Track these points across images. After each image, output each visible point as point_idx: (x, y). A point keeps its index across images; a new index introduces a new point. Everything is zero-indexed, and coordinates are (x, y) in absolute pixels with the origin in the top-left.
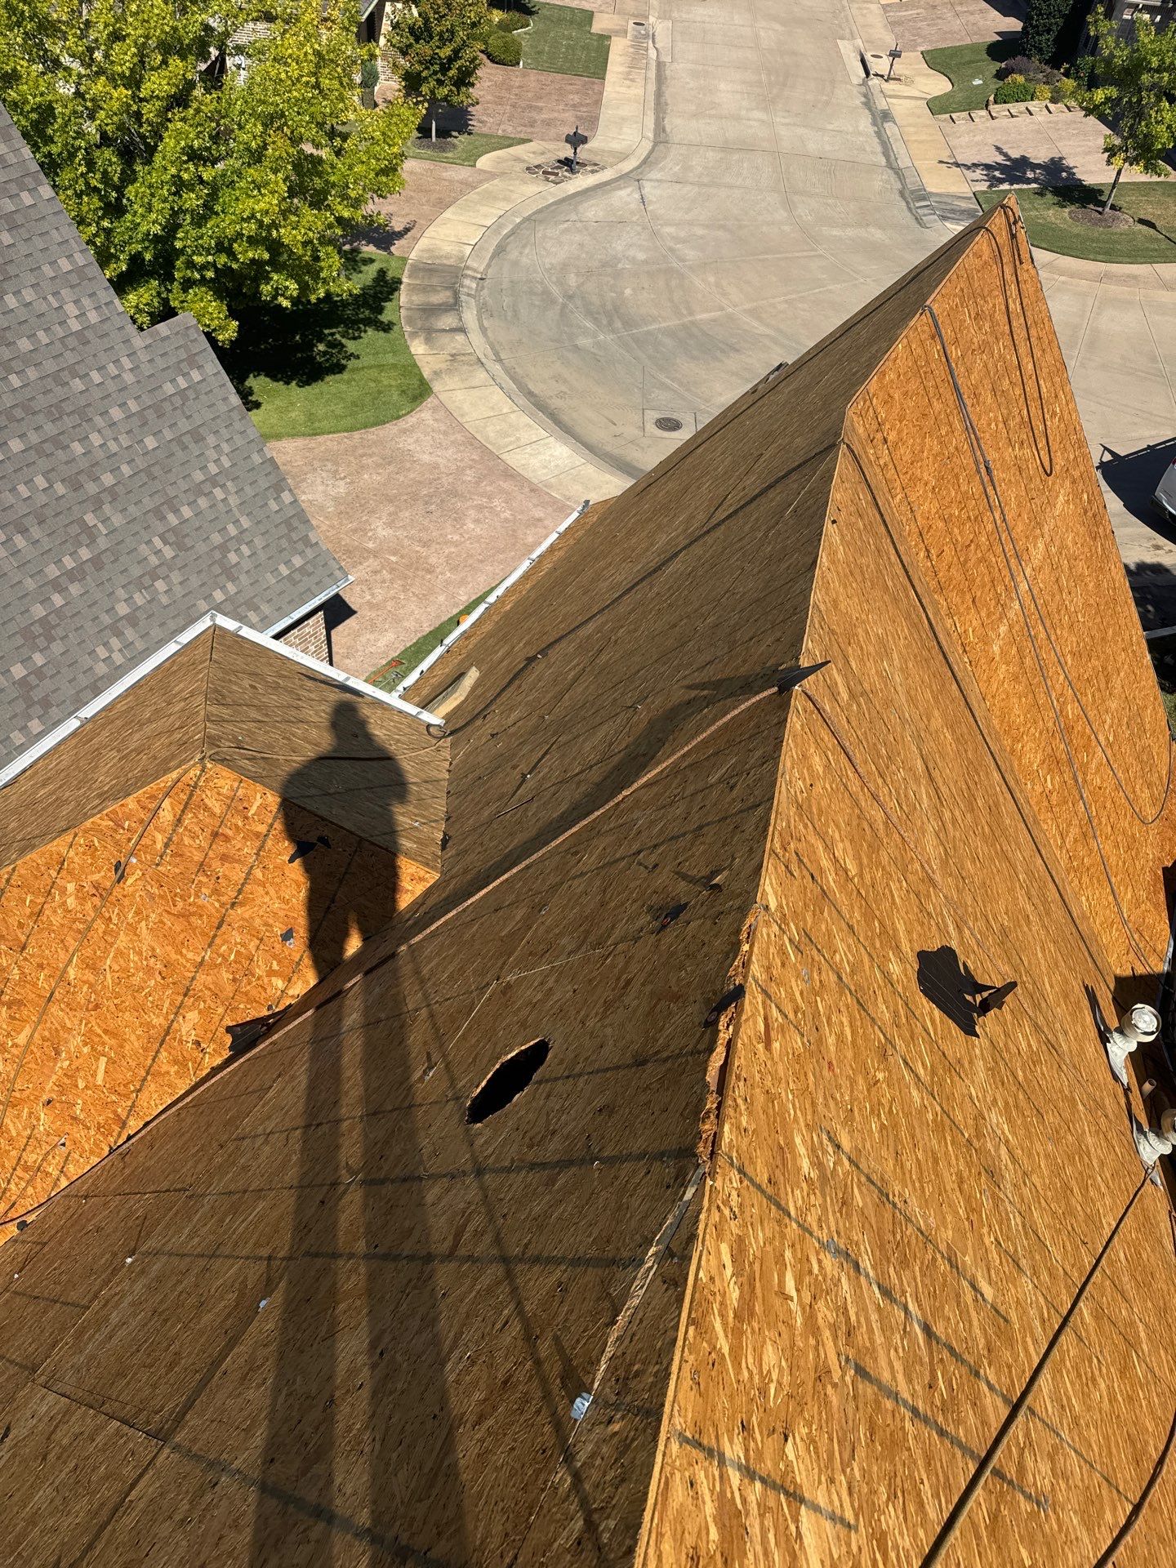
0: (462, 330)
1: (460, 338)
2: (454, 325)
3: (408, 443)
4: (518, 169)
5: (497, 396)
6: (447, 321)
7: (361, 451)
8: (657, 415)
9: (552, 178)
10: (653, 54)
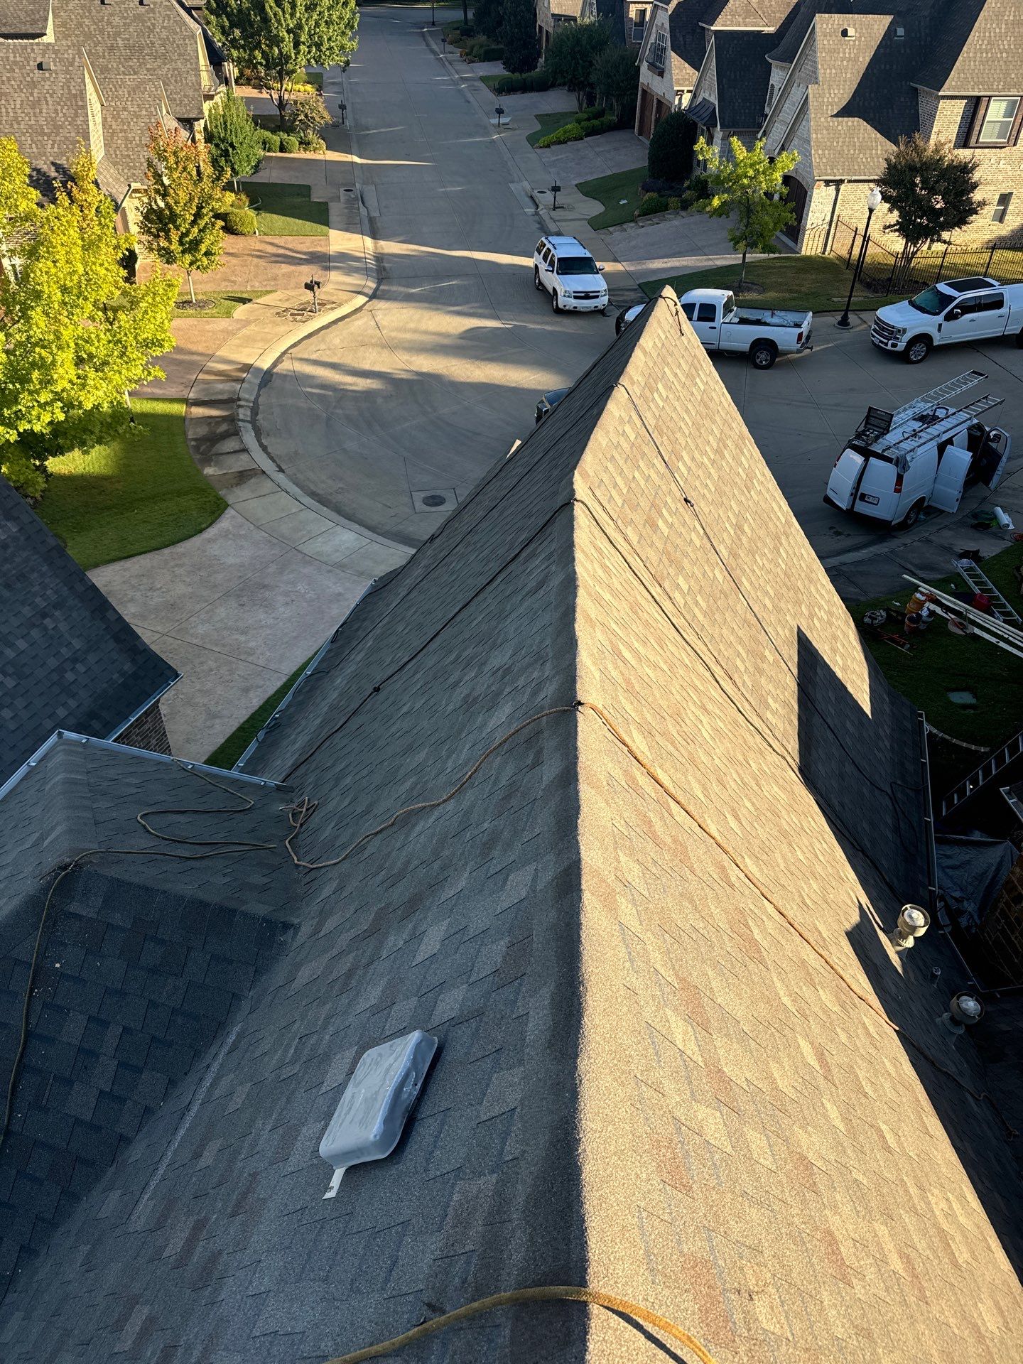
0: (245, 450)
1: (244, 457)
2: (237, 448)
3: (215, 550)
4: (269, 315)
5: (284, 499)
6: (231, 444)
7: (172, 564)
8: (423, 495)
9: (299, 318)
10: (363, 211)
